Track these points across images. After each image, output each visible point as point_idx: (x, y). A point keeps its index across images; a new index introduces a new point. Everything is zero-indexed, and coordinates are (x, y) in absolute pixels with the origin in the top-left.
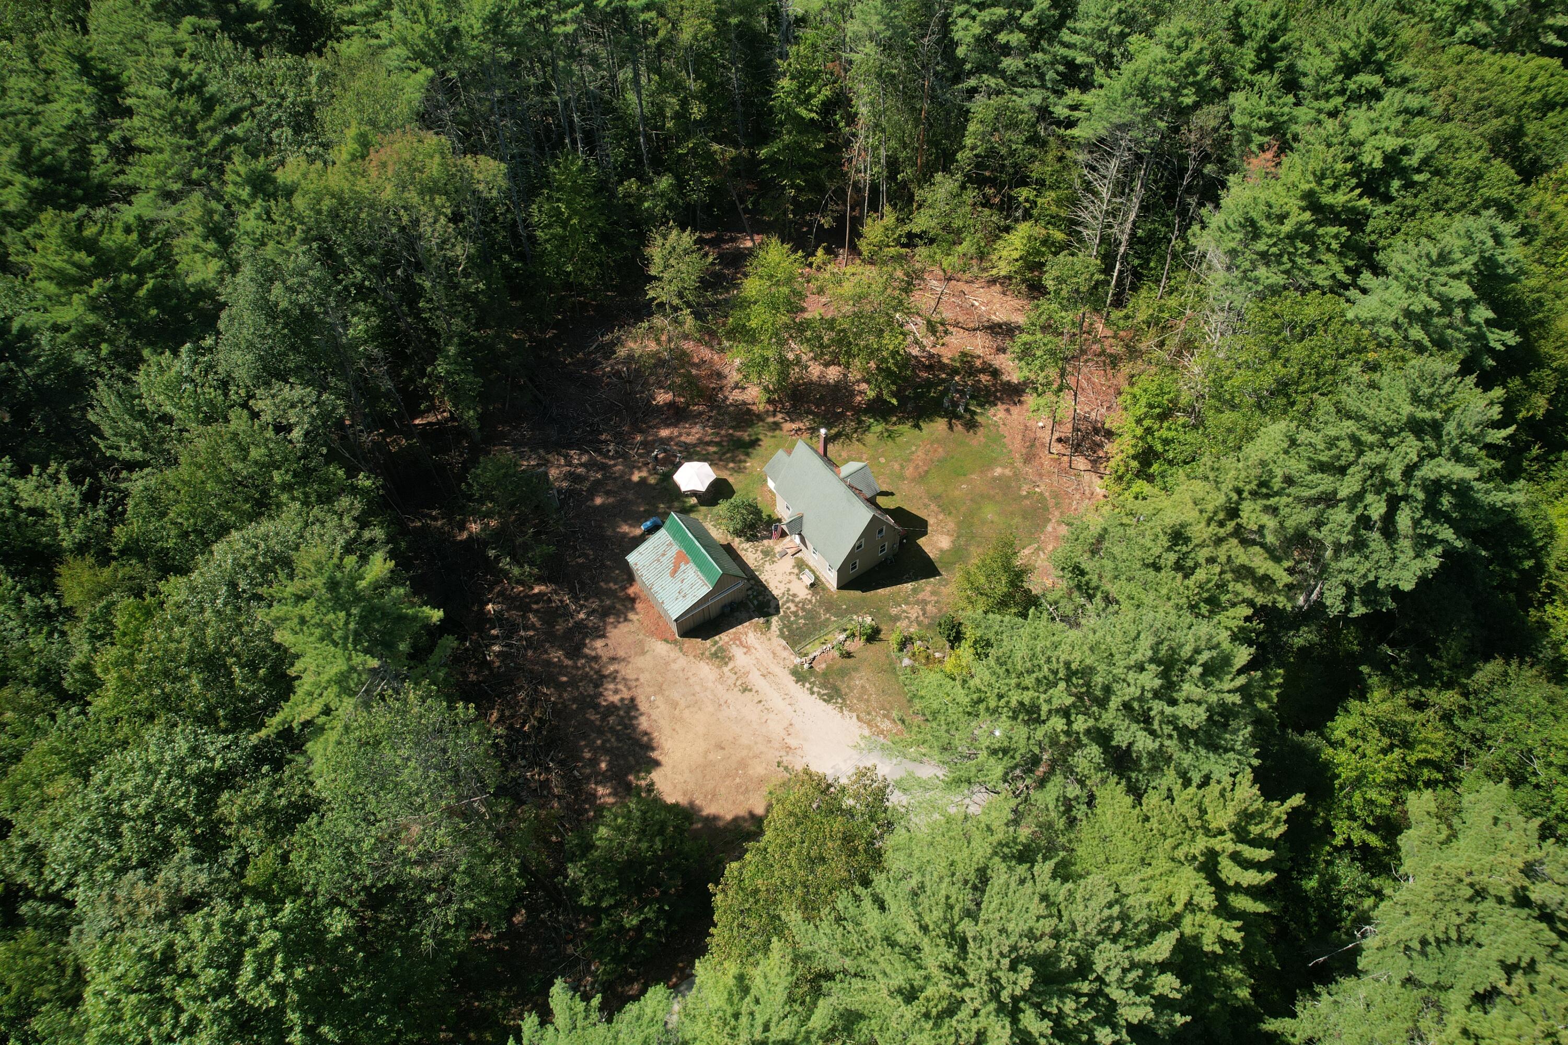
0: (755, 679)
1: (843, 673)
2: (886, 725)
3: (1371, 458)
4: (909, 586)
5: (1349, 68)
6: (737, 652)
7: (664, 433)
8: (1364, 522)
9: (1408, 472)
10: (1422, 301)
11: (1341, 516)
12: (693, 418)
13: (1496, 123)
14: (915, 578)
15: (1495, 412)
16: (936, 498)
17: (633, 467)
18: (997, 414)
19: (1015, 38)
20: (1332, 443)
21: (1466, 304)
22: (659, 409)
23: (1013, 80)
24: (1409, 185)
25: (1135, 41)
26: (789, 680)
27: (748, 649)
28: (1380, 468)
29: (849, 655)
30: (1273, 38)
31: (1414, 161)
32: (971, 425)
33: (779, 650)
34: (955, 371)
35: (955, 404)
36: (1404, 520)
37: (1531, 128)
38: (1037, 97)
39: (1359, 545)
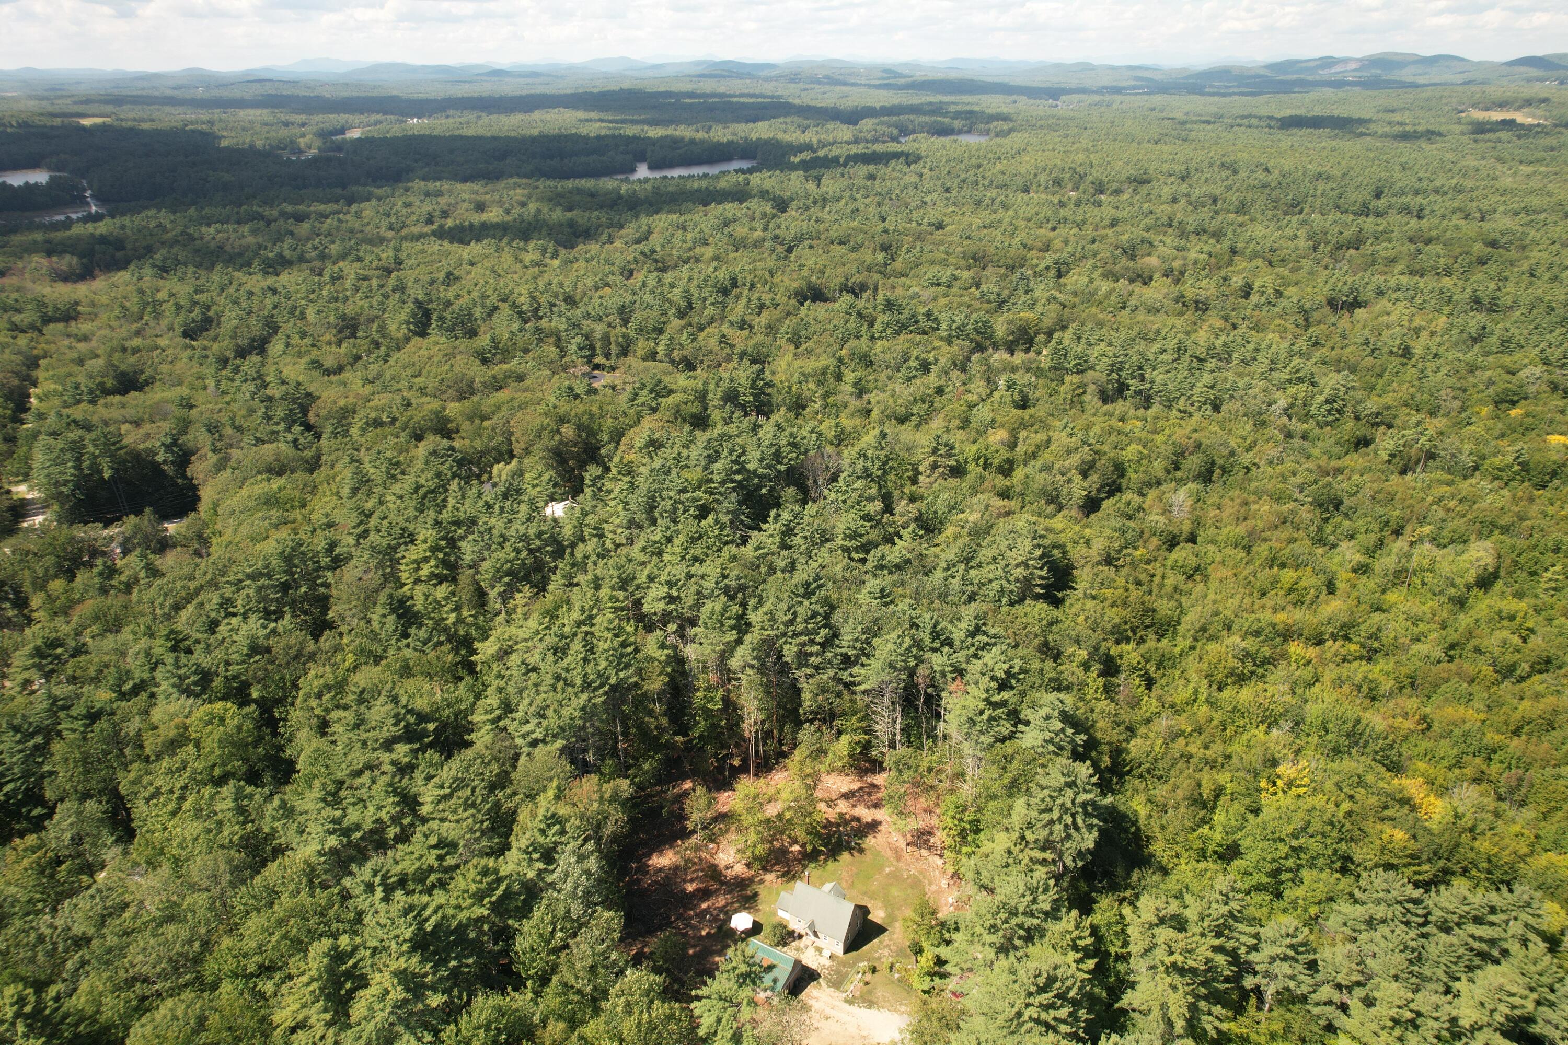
0: (828, 1011)
1: (870, 992)
2: (903, 1008)
3: (1058, 801)
4: (876, 941)
5: (972, 634)
6: (811, 1002)
7: (704, 906)
8: (1066, 826)
9: (1073, 802)
10: (1048, 735)
11: (1058, 827)
12: (716, 892)
13: (1036, 642)
14: (877, 935)
15: (1091, 771)
16: (865, 893)
17: (700, 930)
18: (870, 841)
19: (816, 648)
20: (1043, 800)
21: (1063, 730)
22: (693, 895)
23: (817, 668)
24: (1018, 681)
25: (875, 642)
26: (846, 1006)
27: (817, 999)
28: (1063, 804)
29: (867, 983)
30: (935, 627)
31: (1016, 670)
32: (861, 851)
33: (832, 994)
34: (838, 825)
35: (849, 843)
36: (1079, 821)
37: (1050, 638)
38: (831, 673)
39: (1068, 837)
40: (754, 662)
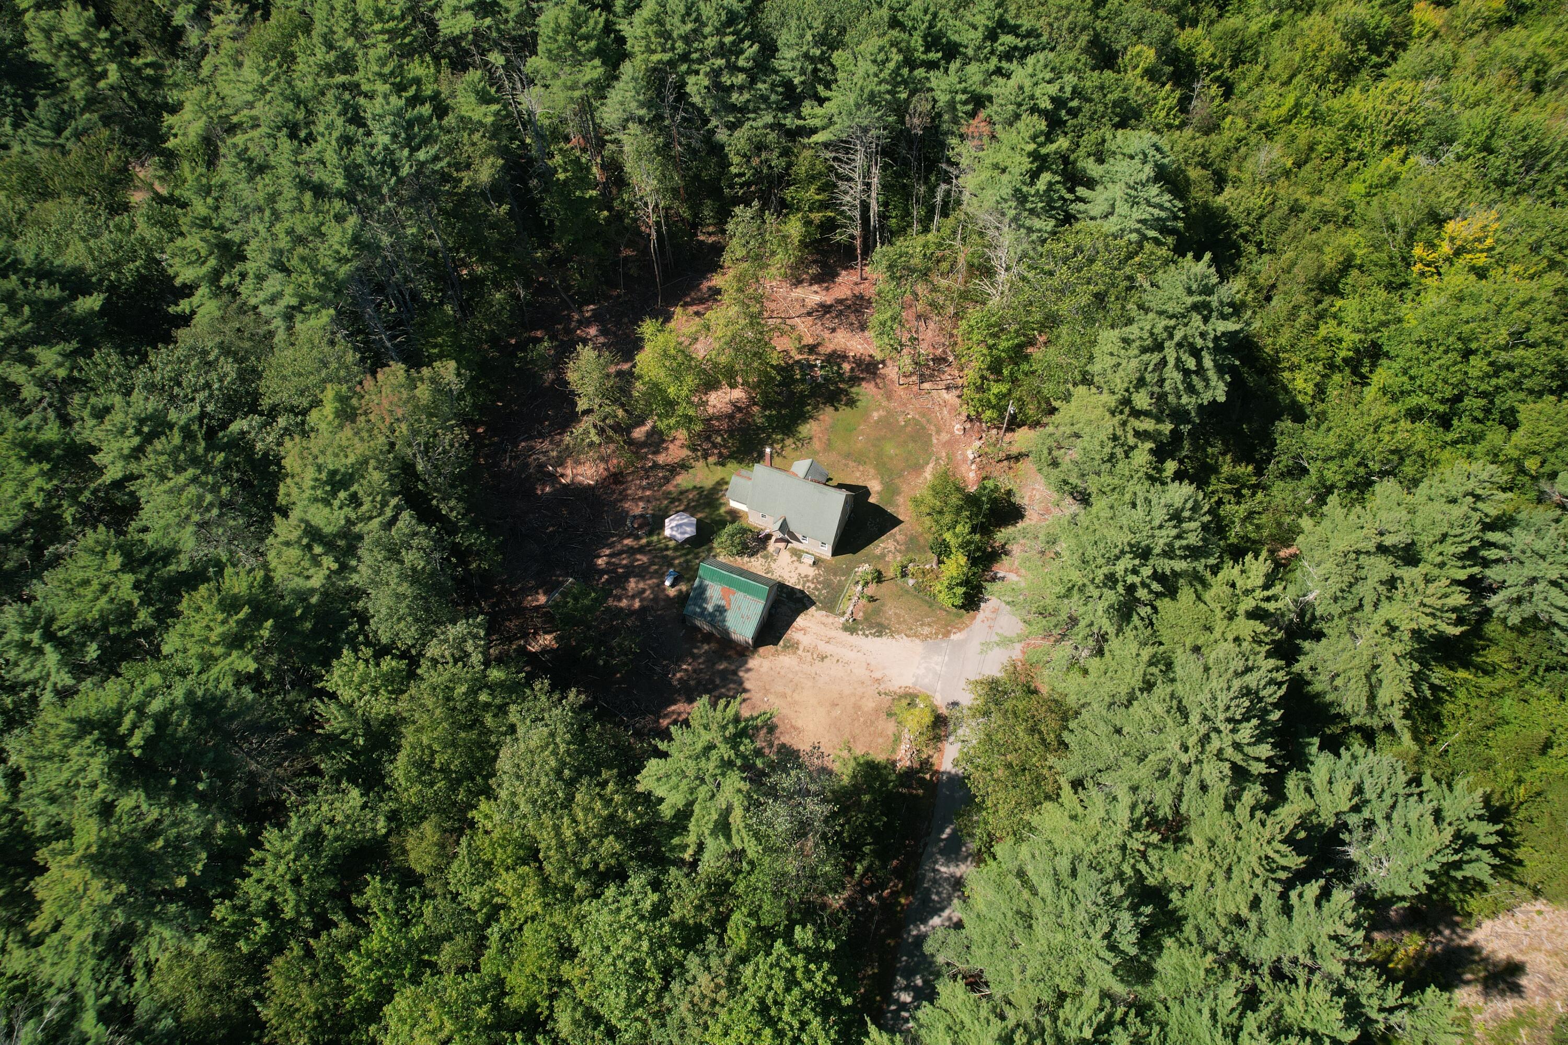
0: (823, 648)
1: (877, 612)
2: (926, 630)
3: (1177, 334)
6: (804, 638)
9: (1201, 333)
10: (1147, 211)
20: (1150, 332)
23: (744, 110)
25: (837, 57)
26: (846, 636)
27: (810, 632)
29: (872, 599)
31: (1067, 93)
33: (824, 619)
38: (767, 117)
40: (642, 112)
